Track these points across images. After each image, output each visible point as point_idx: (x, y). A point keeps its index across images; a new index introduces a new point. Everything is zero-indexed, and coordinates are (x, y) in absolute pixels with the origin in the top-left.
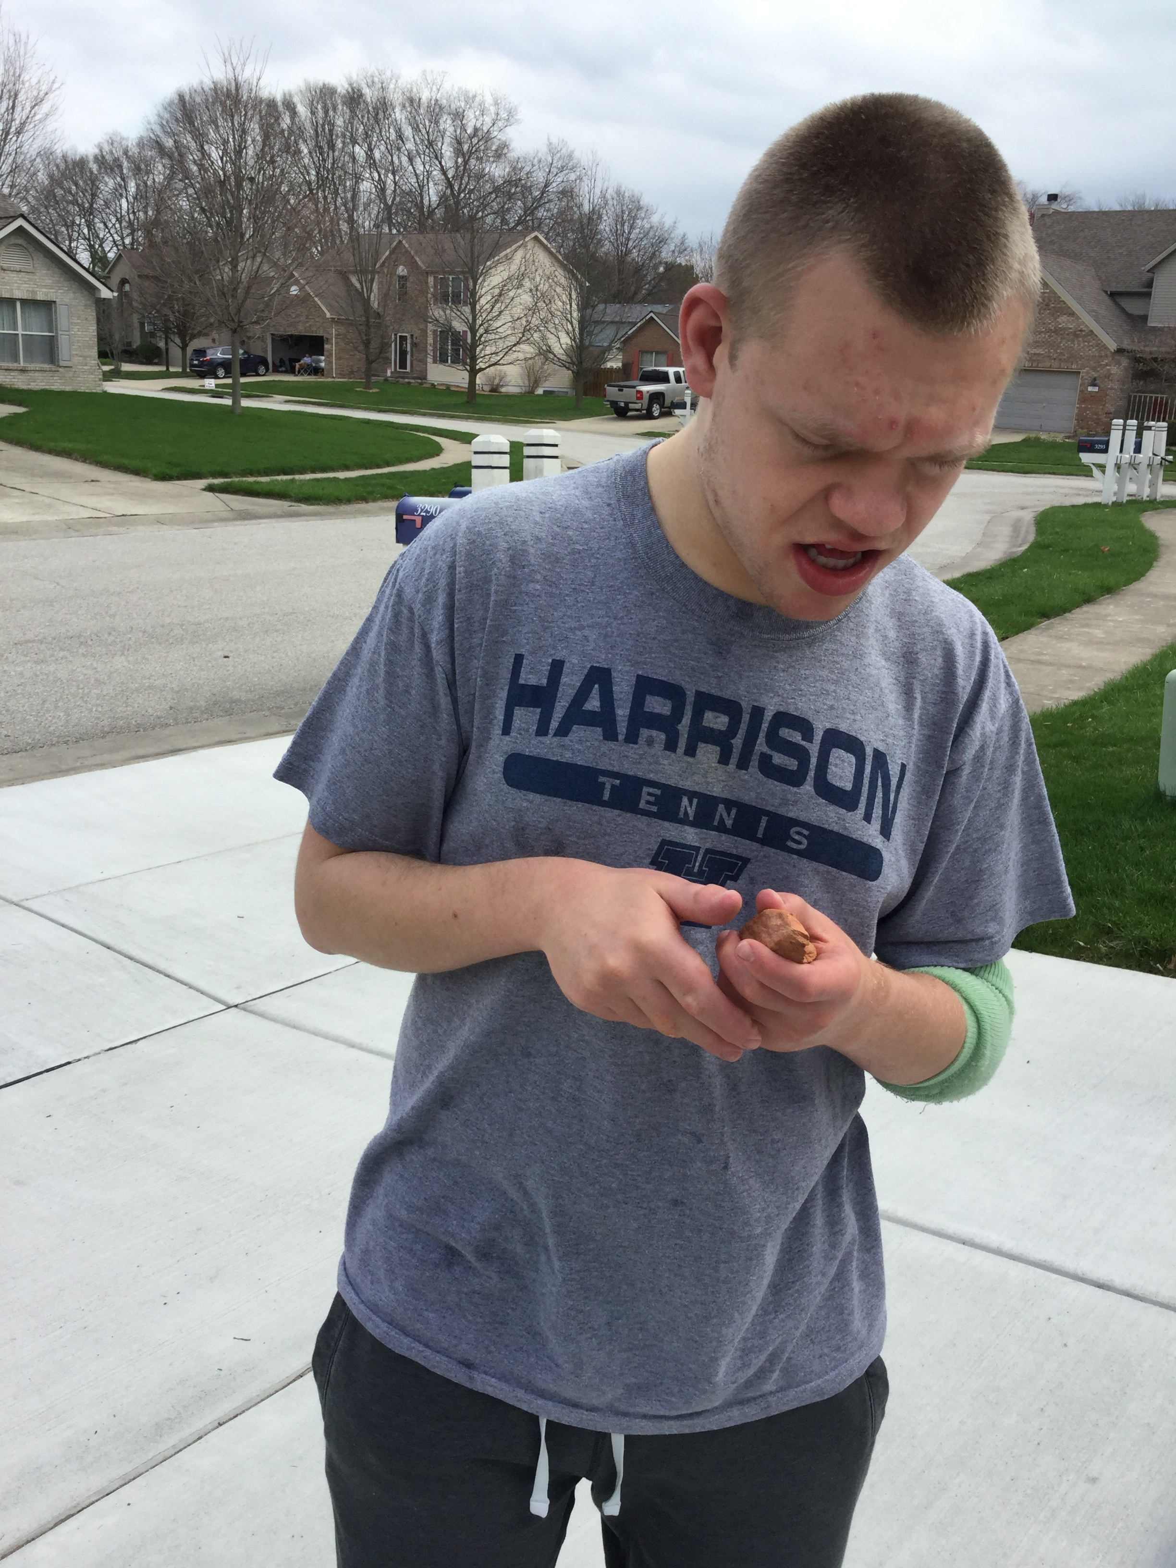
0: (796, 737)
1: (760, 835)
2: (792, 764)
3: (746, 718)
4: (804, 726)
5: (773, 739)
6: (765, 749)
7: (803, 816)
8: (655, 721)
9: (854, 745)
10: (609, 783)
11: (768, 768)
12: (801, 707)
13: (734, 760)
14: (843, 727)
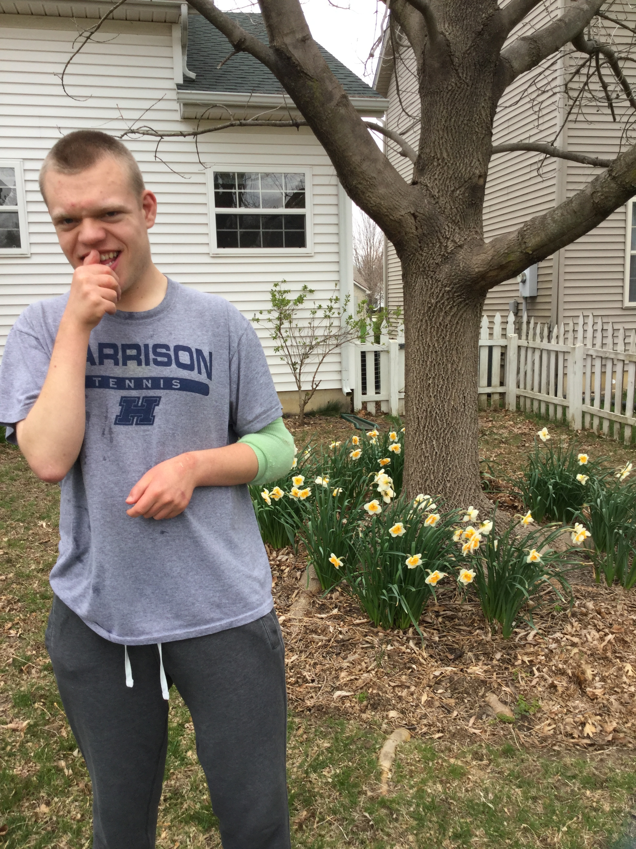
0: (164, 351)
1: (162, 386)
2: (165, 359)
3: (143, 348)
4: (167, 347)
5: (155, 353)
6: (154, 357)
7: (175, 376)
8: (108, 357)
9: (187, 349)
10: (97, 380)
11: (157, 363)
12: (162, 341)
13: (143, 363)
14: (181, 343)
